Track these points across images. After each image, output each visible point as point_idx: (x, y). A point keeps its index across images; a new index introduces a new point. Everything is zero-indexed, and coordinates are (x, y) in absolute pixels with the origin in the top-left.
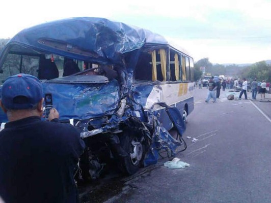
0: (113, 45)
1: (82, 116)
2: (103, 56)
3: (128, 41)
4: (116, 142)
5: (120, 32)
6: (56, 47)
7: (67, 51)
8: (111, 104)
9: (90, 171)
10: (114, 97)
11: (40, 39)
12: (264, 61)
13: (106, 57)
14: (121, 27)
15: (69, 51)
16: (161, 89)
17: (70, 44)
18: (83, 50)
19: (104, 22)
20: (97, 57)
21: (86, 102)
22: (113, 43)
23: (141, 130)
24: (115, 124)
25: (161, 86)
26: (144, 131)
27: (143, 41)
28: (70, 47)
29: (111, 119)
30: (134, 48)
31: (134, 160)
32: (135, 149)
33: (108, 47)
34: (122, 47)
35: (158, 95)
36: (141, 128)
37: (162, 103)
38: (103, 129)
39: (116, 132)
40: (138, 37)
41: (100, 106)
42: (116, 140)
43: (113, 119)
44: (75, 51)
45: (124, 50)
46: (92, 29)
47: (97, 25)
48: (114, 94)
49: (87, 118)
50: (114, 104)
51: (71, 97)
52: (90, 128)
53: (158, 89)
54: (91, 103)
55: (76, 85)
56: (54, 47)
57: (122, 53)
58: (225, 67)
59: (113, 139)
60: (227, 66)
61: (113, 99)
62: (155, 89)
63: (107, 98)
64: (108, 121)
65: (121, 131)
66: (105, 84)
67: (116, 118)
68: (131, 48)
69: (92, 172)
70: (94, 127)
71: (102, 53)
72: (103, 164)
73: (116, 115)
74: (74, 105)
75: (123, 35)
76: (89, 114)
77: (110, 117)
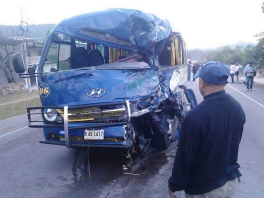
0: (145, 34)
1: (132, 98)
2: (135, 44)
3: (159, 31)
4: (158, 120)
5: (153, 23)
6: (96, 36)
7: (106, 40)
8: (154, 87)
9: (140, 145)
10: (155, 81)
11: (81, 29)
12: (228, 46)
13: (138, 45)
14: (153, 18)
15: (107, 39)
16: (179, 73)
17: (109, 33)
18: (120, 39)
19: (137, 13)
20: (130, 45)
21: (134, 85)
22: (144, 33)
23: (176, 109)
24: (157, 104)
25: (180, 70)
26: (179, 110)
27: (170, 30)
28: (109, 36)
29: (153, 100)
30: (164, 37)
31: (170, 135)
32: (170, 126)
33: (140, 36)
34: (155, 36)
35: (178, 79)
36: (176, 107)
37: (181, 86)
38: (149, 109)
39: (156, 112)
40: (166, 27)
41: (145, 89)
42: (156, 118)
43: (155, 100)
44: (113, 40)
45: (157, 39)
46: (128, 19)
47: (132, 16)
48: (154, 78)
49: (136, 100)
50: (156, 87)
51: (122, 81)
52: (140, 109)
53: (178, 74)
54: (138, 87)
55: (123, 71)
56: (94, 36)
57: (156, 41)
58: (189, 51)
59: (154, 117)
60: (191, 51)
61: (154, 83)
62: (175, 73)
63: (149, 82)
64: (152, 102)
65: (160, 110)
66: (148, 69)
67: (158, 99)
68: (162, 37)
69: (141, 147)
70: (142, 107)
71: (134, 42)
72: (149, 139)
73: (157, 96)
74: (125, 88)
75: (155, 25)
76: (139, 96)
77: (152, 98)
